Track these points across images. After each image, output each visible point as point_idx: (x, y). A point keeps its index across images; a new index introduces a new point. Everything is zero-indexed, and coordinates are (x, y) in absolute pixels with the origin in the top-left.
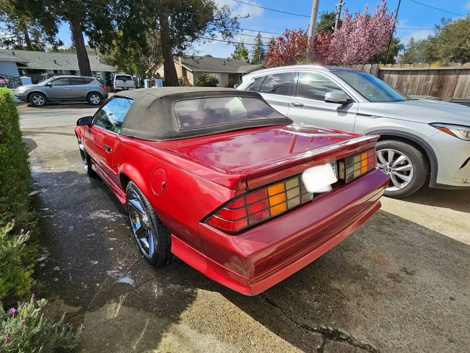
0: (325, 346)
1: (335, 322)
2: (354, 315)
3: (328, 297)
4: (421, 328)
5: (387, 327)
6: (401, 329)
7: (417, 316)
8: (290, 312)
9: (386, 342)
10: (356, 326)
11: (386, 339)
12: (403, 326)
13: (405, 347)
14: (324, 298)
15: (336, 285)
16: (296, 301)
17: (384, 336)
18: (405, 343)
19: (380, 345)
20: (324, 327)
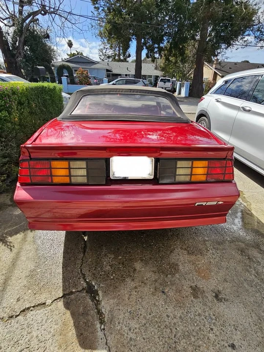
0: (78, 293)
1: (103, 286)
2: (122, 291)
3: (122, 269)
4: (161, 338)
5: (133, 315)
6: (143, 326)
7: (171, 329)
8: (87, 261)
9: (119, 323)
10: (114, 298)
11: (122, 321)
12: (147, 325)
13: (127, 337)
14: (119, 268)
15: (138, 265)
16: (98, 258)
17: (122, 319)
18: (132, 335)
19: (112, 321)
20: (93, 283)
